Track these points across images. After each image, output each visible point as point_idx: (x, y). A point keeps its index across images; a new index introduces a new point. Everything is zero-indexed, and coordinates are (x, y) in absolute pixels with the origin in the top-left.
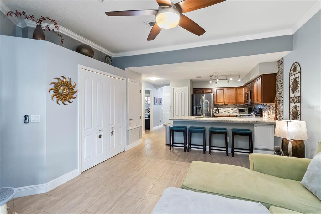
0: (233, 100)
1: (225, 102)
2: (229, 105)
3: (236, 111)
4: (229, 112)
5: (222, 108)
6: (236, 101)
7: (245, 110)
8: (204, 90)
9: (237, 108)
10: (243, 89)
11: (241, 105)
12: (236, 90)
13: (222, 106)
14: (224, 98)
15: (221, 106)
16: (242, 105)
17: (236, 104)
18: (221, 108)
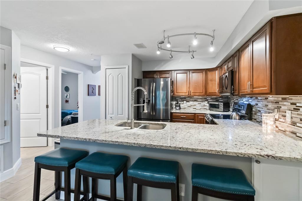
0: (201, 90)
1: (189, 92)
2: (195, 97)
3: (205, 106)
4: (195, 107)
5: (185, 102)
6: (206, 91)
7: (218, 105)
8: (159, 74)
9: (206, 102)
10: (217, 71)
11: (213, 97)
12: (206, 74)
13: (185, 98)
14: (188, 86)
15: (183, 99)
16: (215, 97)
17: (206, 95)
18: (183, 101)
